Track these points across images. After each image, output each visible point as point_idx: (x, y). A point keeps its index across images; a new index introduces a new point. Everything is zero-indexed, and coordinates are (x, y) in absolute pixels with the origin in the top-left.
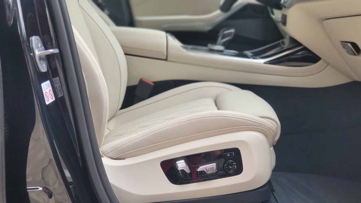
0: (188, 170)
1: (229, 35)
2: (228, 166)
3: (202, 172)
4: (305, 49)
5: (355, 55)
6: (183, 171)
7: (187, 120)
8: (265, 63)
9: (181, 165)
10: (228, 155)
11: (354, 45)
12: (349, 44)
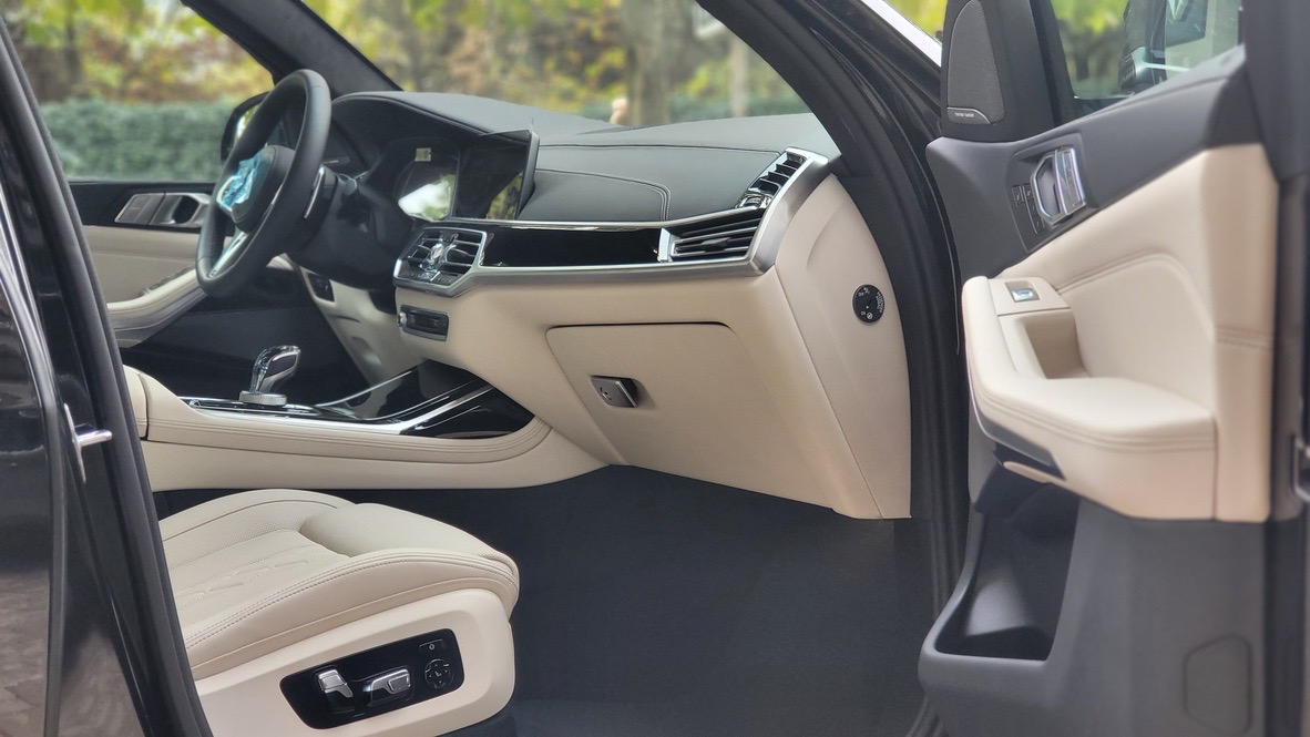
0: (348, 693)
1: (287, 362)
2: (432, 672)
3: (380, 693)
4: (496, 394)
5: (632, 406)
6: (336, 694)
7: (332, 576)
8: (403, 433)
9: (331, 681)
10: (432, 647)
11: (630, 384)
12: (618, 383)
